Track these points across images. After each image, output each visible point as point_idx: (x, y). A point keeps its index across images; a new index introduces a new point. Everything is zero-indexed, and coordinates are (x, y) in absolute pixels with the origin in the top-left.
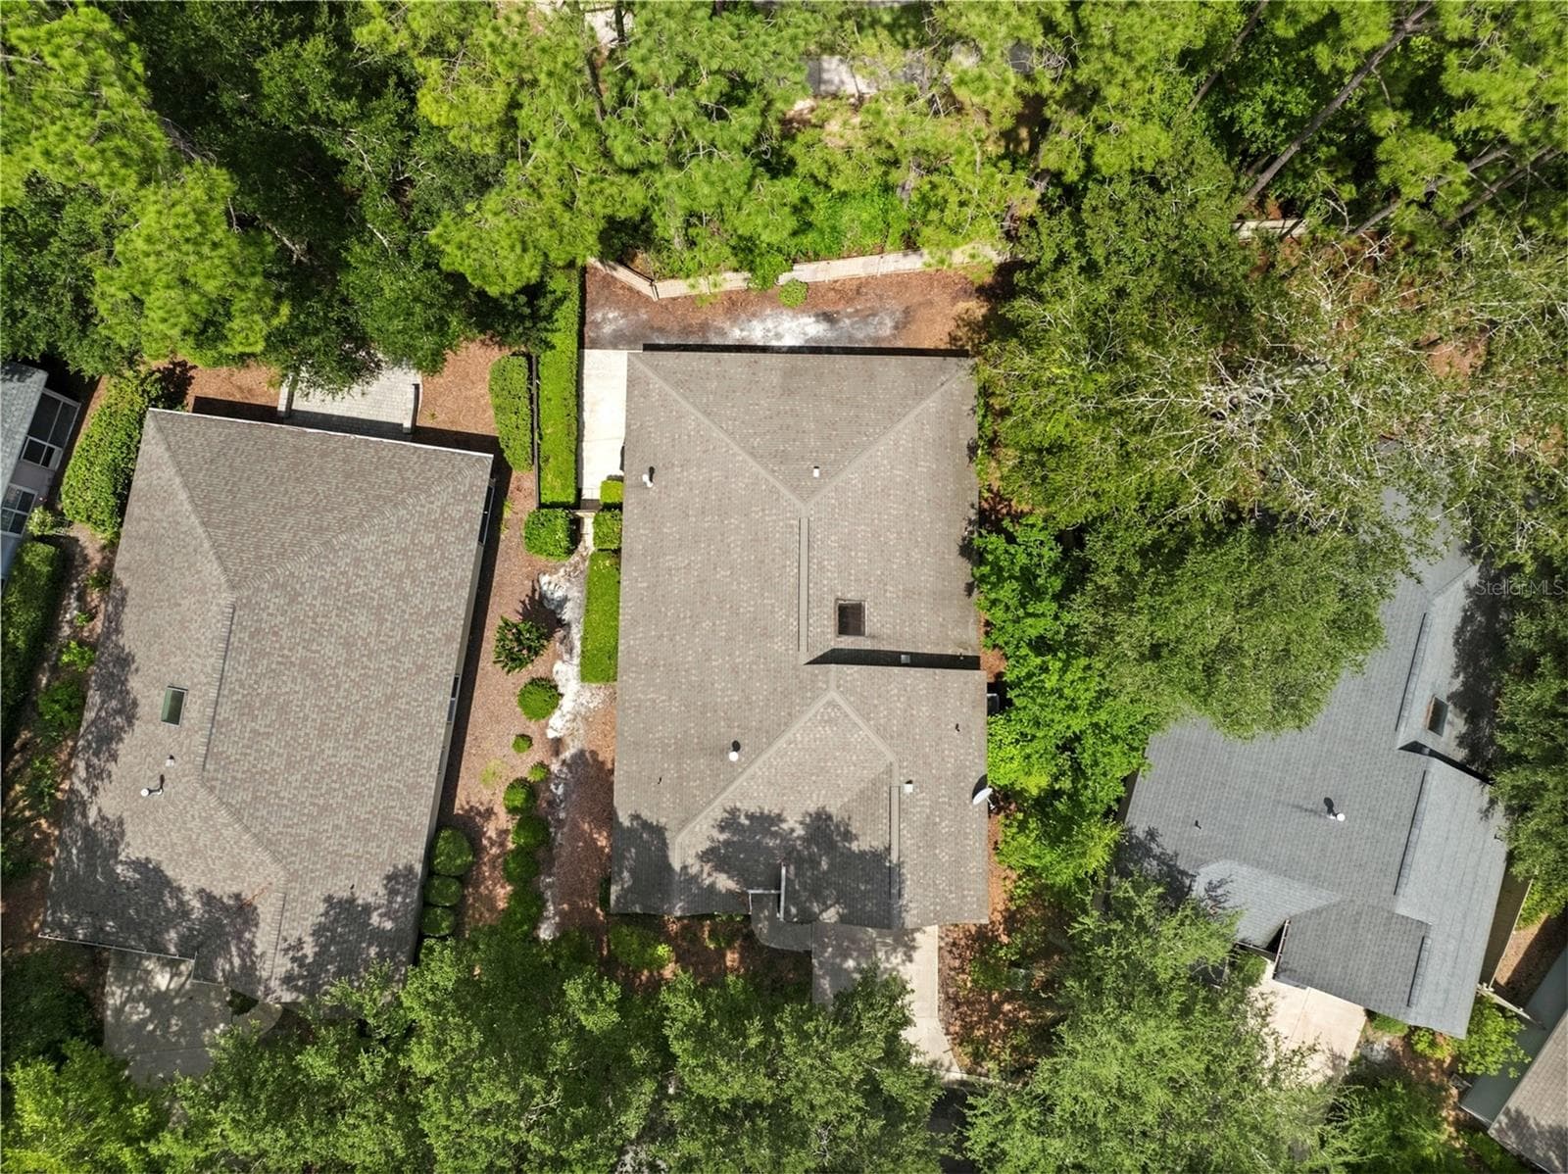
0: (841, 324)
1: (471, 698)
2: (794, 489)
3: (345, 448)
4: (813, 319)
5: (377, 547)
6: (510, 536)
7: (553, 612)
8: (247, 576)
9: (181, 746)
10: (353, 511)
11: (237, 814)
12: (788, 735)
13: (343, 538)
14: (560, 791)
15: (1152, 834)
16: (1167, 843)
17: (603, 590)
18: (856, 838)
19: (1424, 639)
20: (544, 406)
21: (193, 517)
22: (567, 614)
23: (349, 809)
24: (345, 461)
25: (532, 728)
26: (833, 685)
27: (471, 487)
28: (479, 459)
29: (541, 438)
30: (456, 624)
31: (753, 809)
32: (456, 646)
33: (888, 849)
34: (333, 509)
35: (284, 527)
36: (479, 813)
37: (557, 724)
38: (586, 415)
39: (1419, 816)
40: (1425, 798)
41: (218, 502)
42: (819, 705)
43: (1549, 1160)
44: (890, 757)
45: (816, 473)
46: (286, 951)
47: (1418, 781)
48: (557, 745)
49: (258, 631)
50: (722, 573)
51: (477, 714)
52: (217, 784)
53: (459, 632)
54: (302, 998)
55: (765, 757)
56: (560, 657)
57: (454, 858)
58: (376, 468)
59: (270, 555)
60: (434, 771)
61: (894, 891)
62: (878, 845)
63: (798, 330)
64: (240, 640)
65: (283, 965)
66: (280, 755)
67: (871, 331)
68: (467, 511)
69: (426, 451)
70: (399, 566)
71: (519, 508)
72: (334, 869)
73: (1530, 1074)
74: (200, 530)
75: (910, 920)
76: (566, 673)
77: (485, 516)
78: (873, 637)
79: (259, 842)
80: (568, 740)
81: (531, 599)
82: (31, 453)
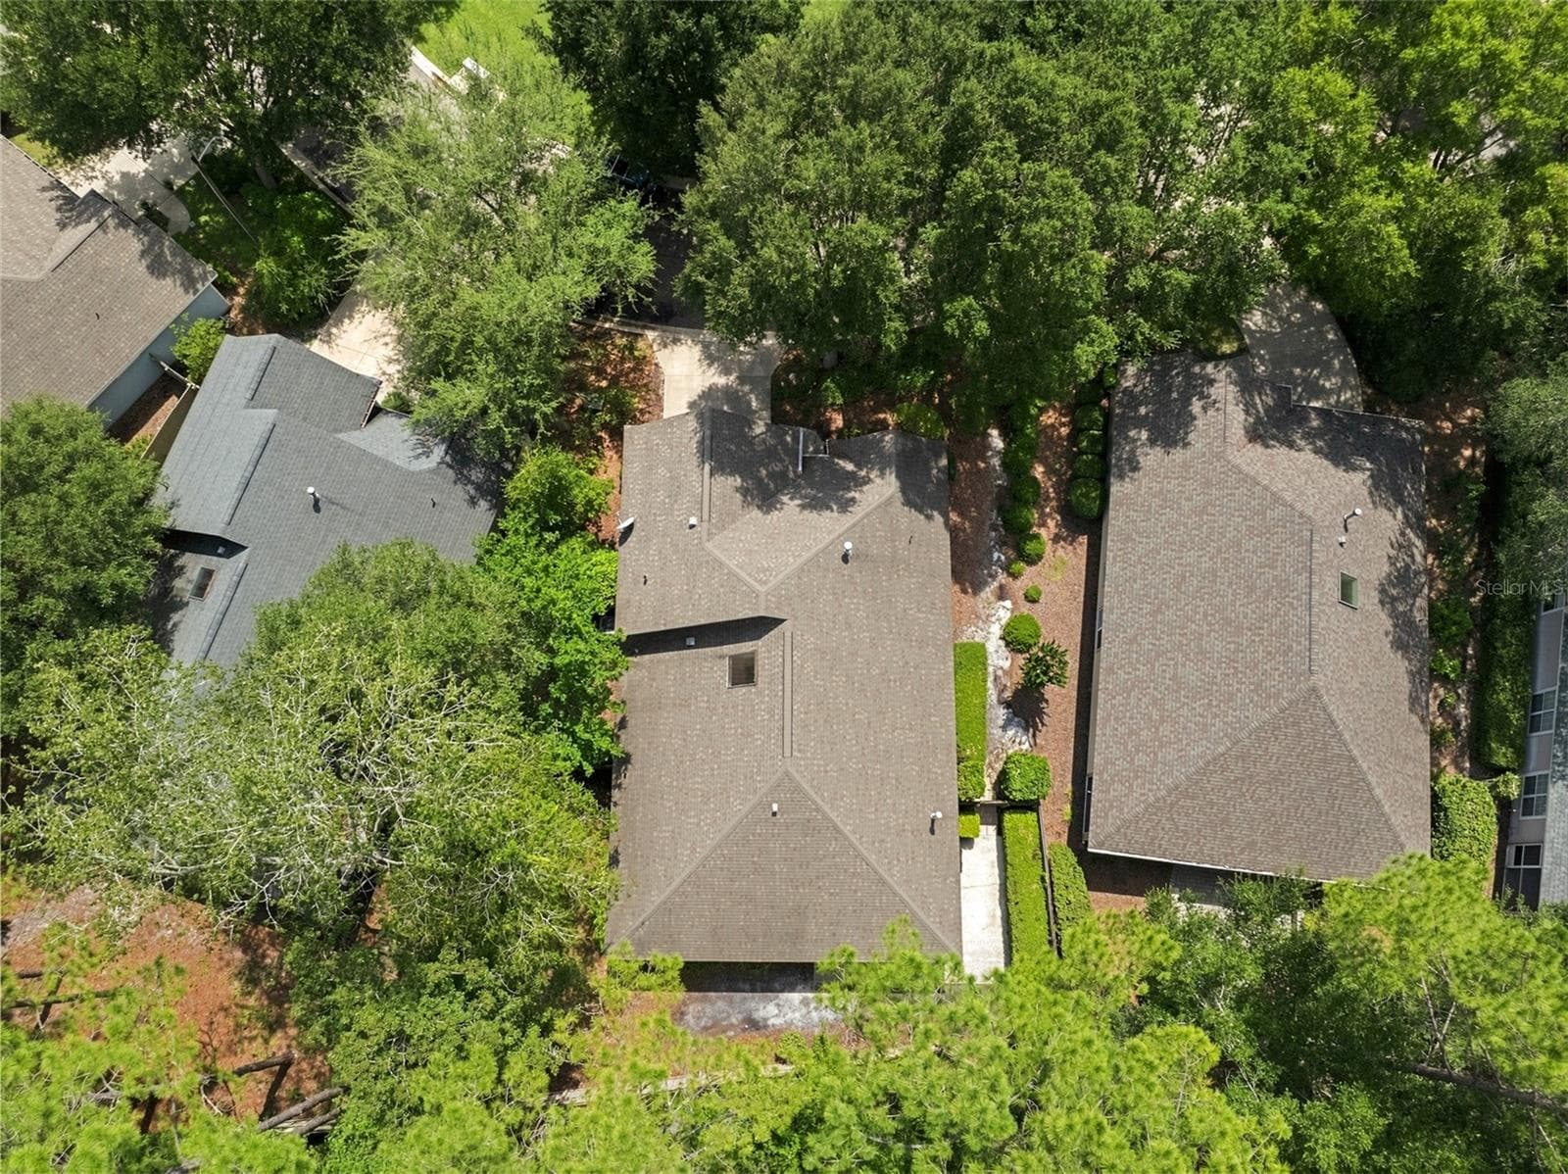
0: (740, 1017)
1: (1083, 635)
2: (798, 789)
3: (1232, 854)
4: (770, 1022)
5: (1188, 745)
6: (1062, 785)
7: (1015, 714)
8: (1304, 702)
9: (1335, 555)
10: (1216, 779)
11: (1276, 498)
12: (799, 561)
13: (1221, 749)
14: (996, 555)
15: (473, 502)
16: (460, 493)
17: (971, 727)
18: (737, 490)
19: (205, 645)
20: (1043, 913)
21: (1365, 766)
22: (1002, 713)
23: (1180, 515)
24: (1231, 838)
25: (1026, 608)
26: (762, 597)
27: (1106, 814)
28: (1101, 845)
29: (1043, 879)
30: (1105, 684)
31: (828, 513)
32: (1103, 665)
33: (711, 475)
34: (1235, 782)
35: (1278, 758)
36: (1065, 540)
37: (1004, 612)
38: (999, 913)
39: (242, 487)
40: (234, 502)
41: (1344, 786)
42: (773, 582)
43: (173, 255)
44: (709, 545)
45: (775, 807)
46: (1215, 402)
47: (236, 518)
48: (1002, 594)
49: (1285, 654)
50: (862, 717)
51: (1077, 619)
52: (1297, 520)
53: (1101, 678)
54: (1197, 369)
55: (821, 546)
56: (1005, 673)
57: (1085, 496)
58: (1199, 830)
59: (1286, 727)
60: (1110, 555)
61: (707, 442)
62: (720, 479)
63: (785, 1009)
64: (1299, 643)
65: (1214, 392)
66: (1247, 551)
67: (709, 1010)
68: (1107, 791)
69: (1153, 853)
70: (1165, 730)
71: (1057, 811)
72: (1185, 466)
73: (174, 316)
74: (1356, 752)
75: (692, 423)
76: (999, 658)
77: (1090, 789)
78: (722, 657)
79: (1253, 479)
80: (992, 599)
81: (1036, 728)
82: (1534, 853)
